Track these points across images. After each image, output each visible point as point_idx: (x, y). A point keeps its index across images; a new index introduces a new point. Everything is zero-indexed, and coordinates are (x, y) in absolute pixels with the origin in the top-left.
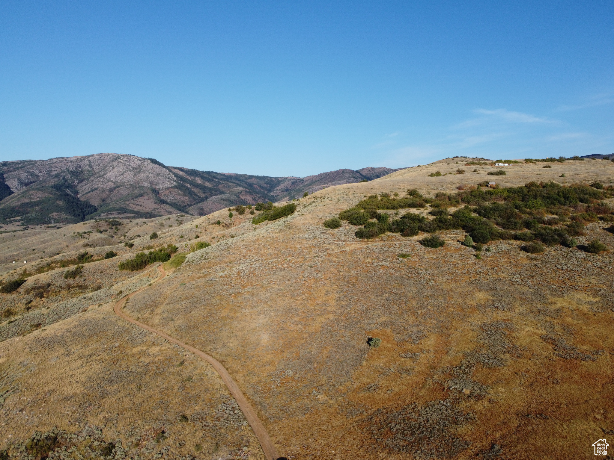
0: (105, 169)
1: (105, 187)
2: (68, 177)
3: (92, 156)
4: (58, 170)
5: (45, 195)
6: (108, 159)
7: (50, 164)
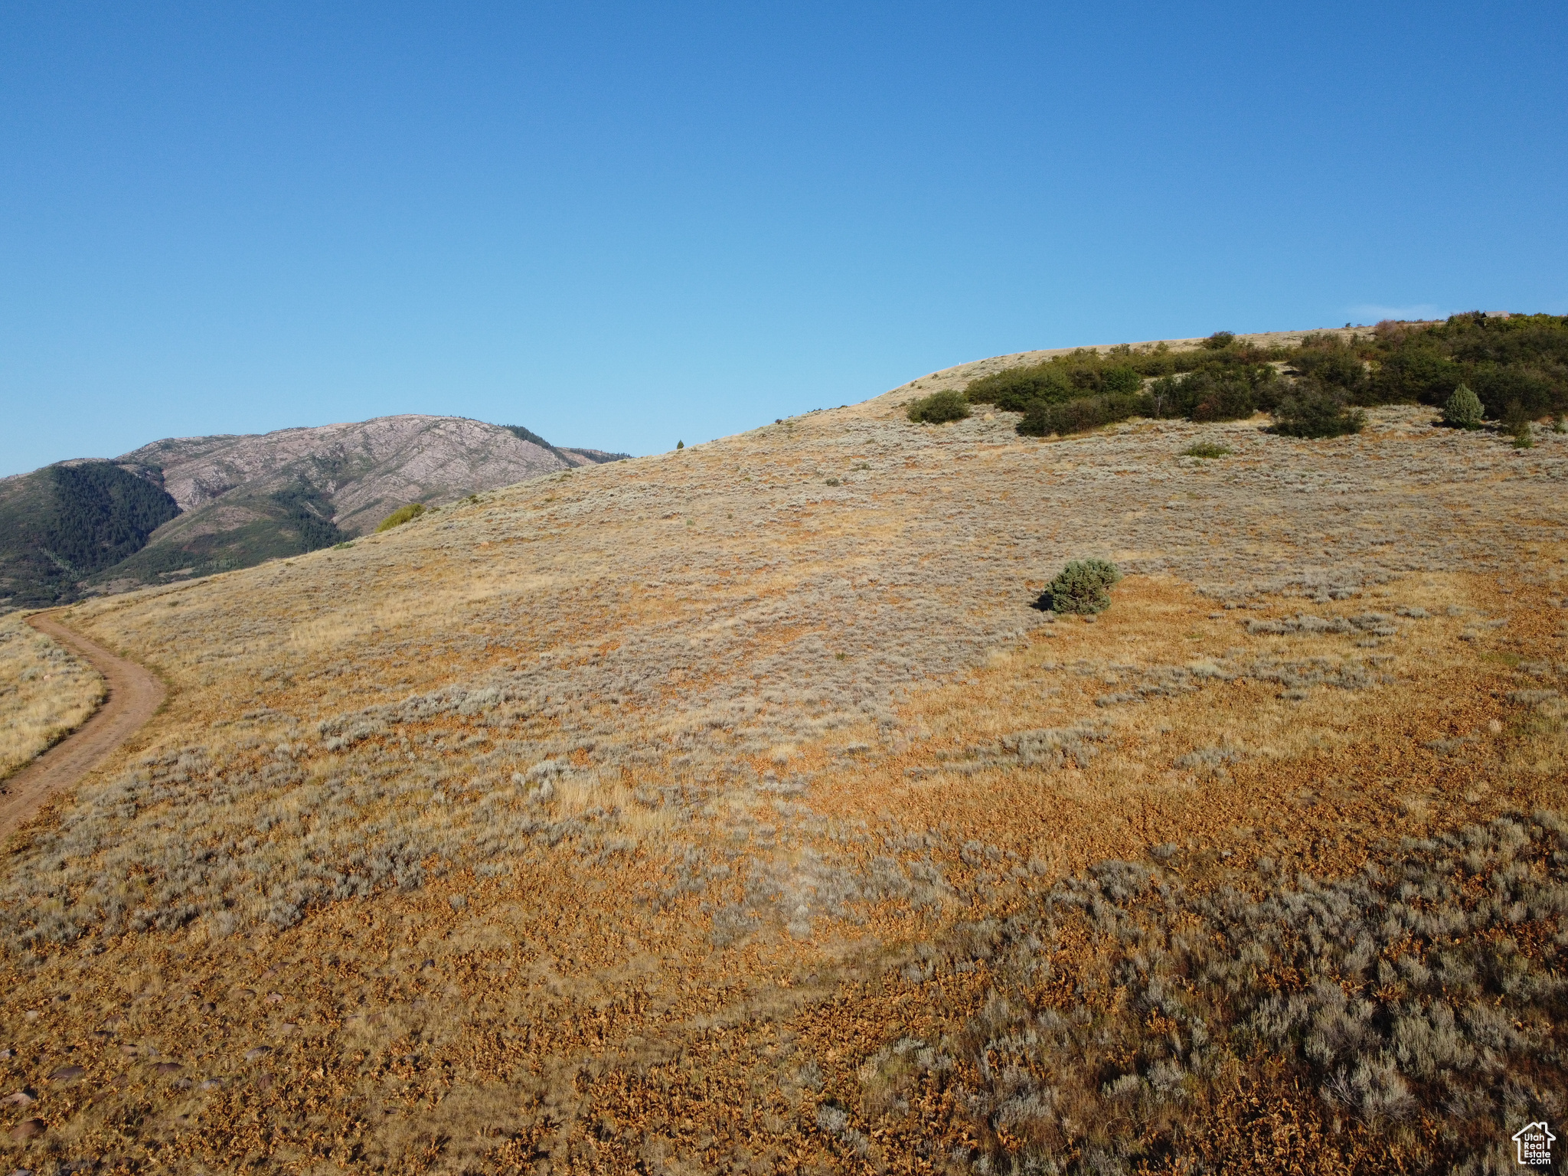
0: (401, 455)
1: (398, 497)
2: (313, 472)
3: (372, 422)
4: (291, 458)
5: (253, 516)
6: (408, 429)
7: (271, 443)
